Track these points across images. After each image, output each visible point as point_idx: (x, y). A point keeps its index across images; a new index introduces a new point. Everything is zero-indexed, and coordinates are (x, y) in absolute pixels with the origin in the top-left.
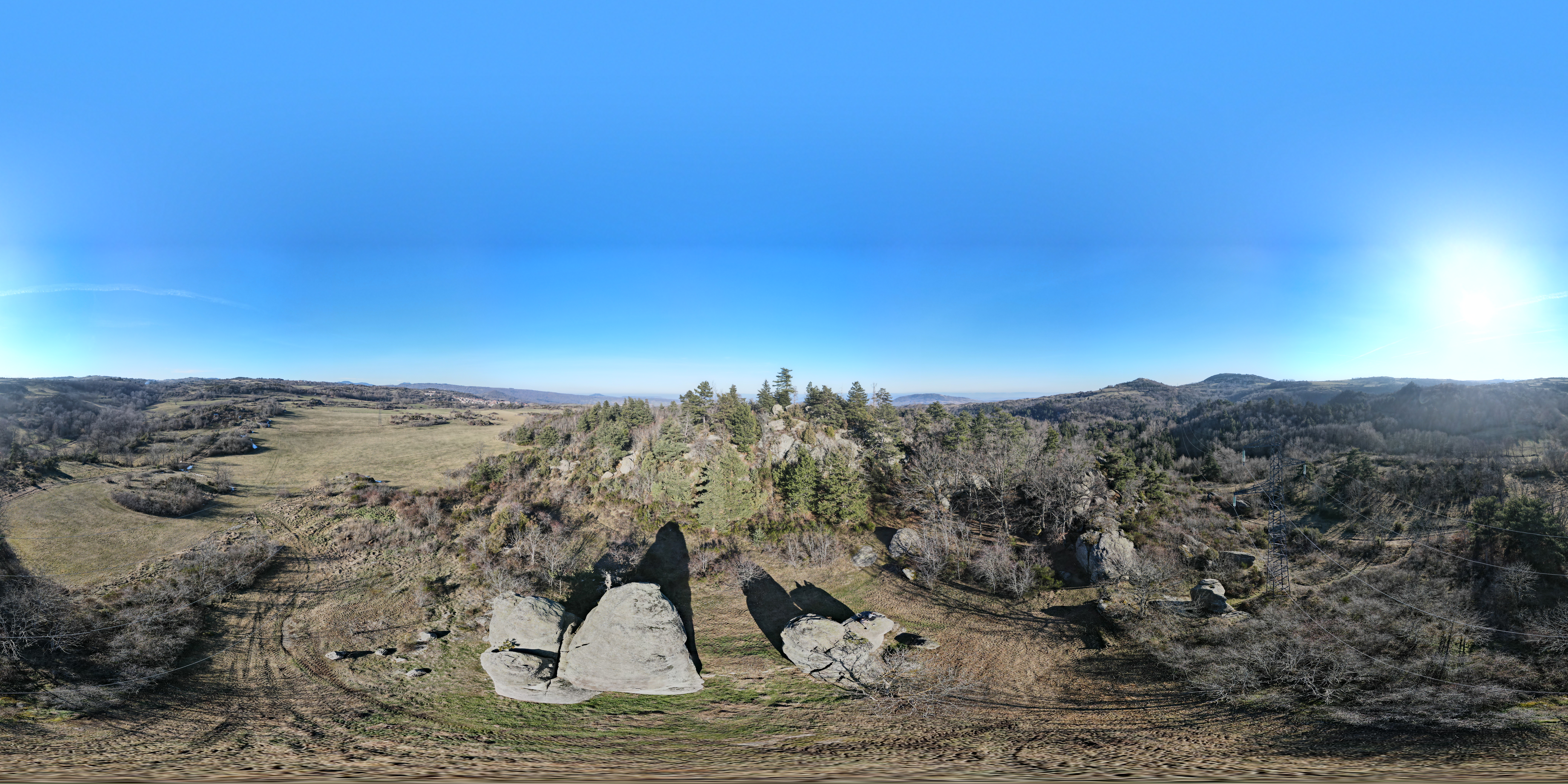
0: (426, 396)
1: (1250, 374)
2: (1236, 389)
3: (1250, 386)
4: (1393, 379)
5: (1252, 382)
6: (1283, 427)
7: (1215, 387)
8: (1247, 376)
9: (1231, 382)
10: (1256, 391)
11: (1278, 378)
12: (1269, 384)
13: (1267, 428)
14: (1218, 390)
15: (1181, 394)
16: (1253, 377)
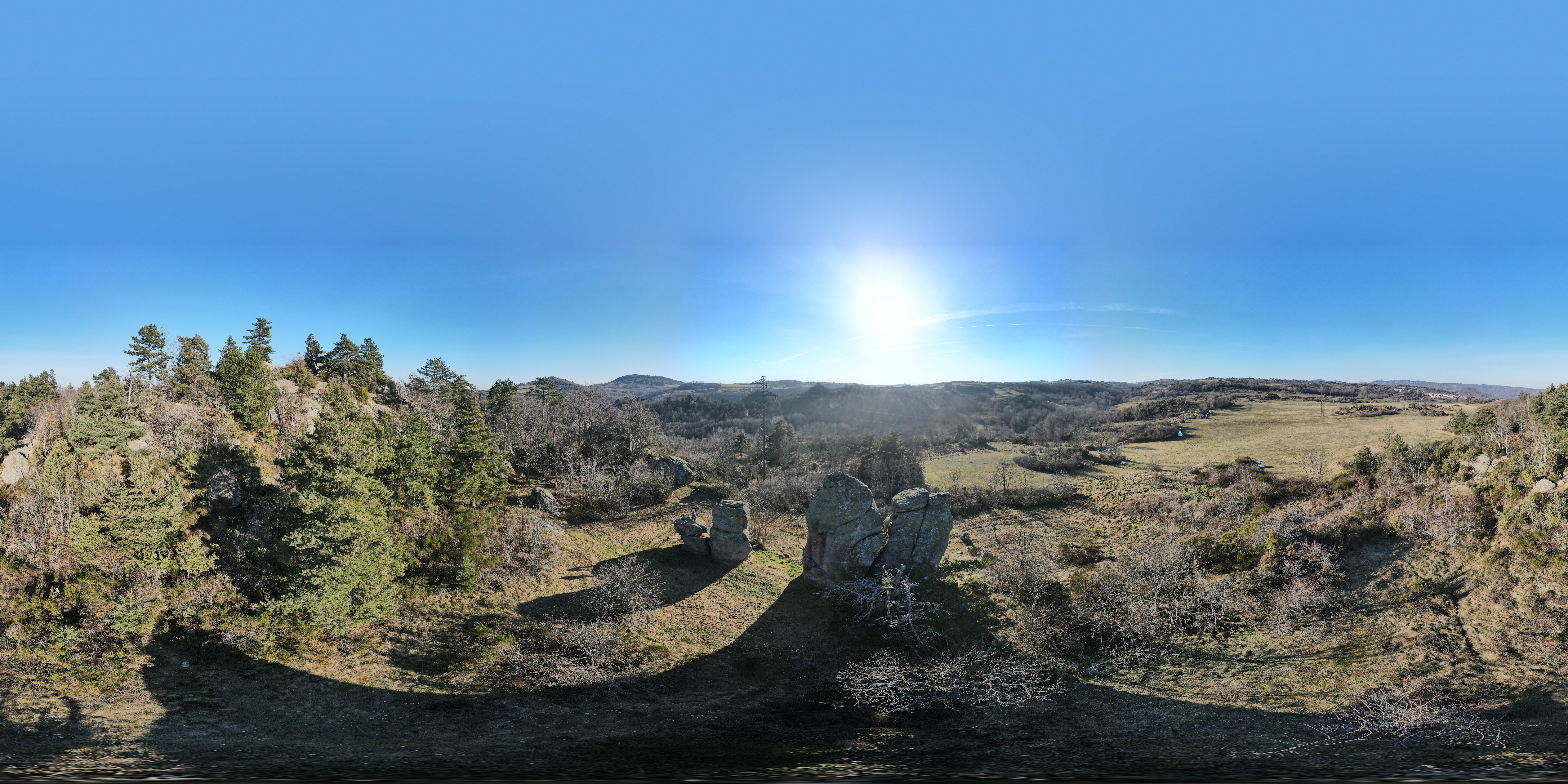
0: (1396, 392)
1: (658, 375)
2: (646, 390)
3: (660, 387)
4: (800, 383)
5: (661, 384)
6: (703, 420)
7: (625, 387)
8: (656, 377)
9: (641, 383)
10: (667, 391)
11: (686, 380)
12: (678, 386)
13: (688, 422)
14: (628, 390)
15: (593, 393)
16: (662, 378)
